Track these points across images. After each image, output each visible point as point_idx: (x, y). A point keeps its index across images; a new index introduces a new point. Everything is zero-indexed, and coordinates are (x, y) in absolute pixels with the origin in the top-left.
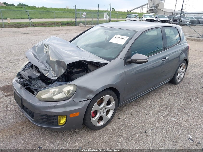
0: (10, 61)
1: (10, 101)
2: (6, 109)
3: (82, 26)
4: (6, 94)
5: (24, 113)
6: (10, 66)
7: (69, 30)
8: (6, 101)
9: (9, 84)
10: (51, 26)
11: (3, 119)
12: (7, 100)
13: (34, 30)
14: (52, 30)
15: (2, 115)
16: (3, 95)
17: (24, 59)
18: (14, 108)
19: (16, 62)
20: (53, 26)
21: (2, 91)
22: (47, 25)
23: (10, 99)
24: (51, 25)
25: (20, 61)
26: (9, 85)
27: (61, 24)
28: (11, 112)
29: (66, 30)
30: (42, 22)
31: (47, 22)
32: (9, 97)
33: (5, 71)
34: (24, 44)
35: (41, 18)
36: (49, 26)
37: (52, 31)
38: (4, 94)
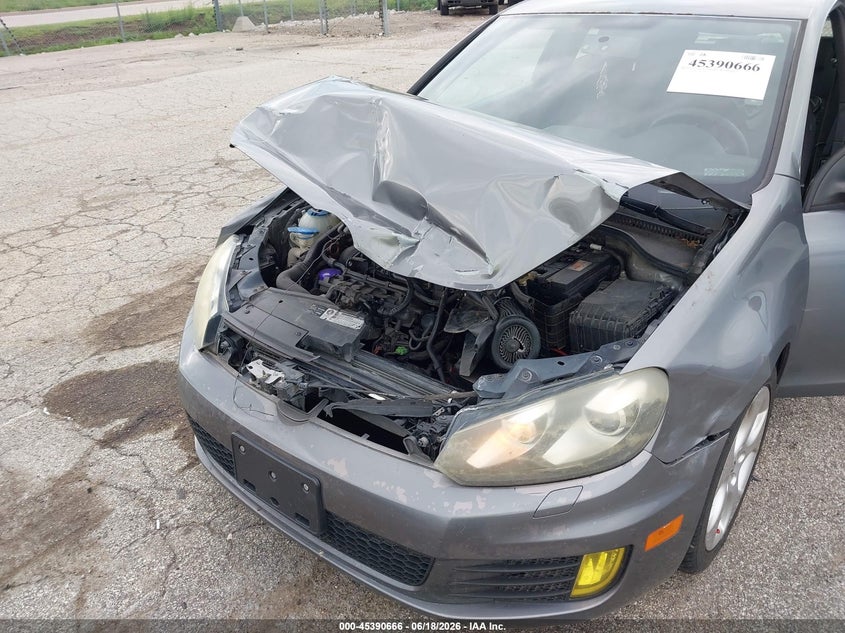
0: (6, 241)
1: (148, 472)
2: (152, 520)
3: (249, 31)
4: (99, 433)
5: (319, 548)
6: (23, 271)
7: (199, 53)
8: (125, 473)
9: (78, 372)
10: (97, 44)
11: (172, 590)
12: (125, 471)
13: (34, 70)
14: (123, 61)
15: (151, 565)
16: (87, 444)
17: (71, 222)
18: (194, 508)
19: (41, 244)
20: (109, 43)
21: (66, 414)
22: (76, 37)
23: (137, 459)
24: (97, 35)
25: (54, 233)
26: (80, 378)
27: (146, 31)
28: (192, 535)
29: (184, 53)
30: (52, 26)
31: (76, 22)
32: (128, 446)
33: (12, 301)
34: (23, 142)
35: (35, 8)
36: (91, 41)
37: (124, 66)
38: (85, 431)
